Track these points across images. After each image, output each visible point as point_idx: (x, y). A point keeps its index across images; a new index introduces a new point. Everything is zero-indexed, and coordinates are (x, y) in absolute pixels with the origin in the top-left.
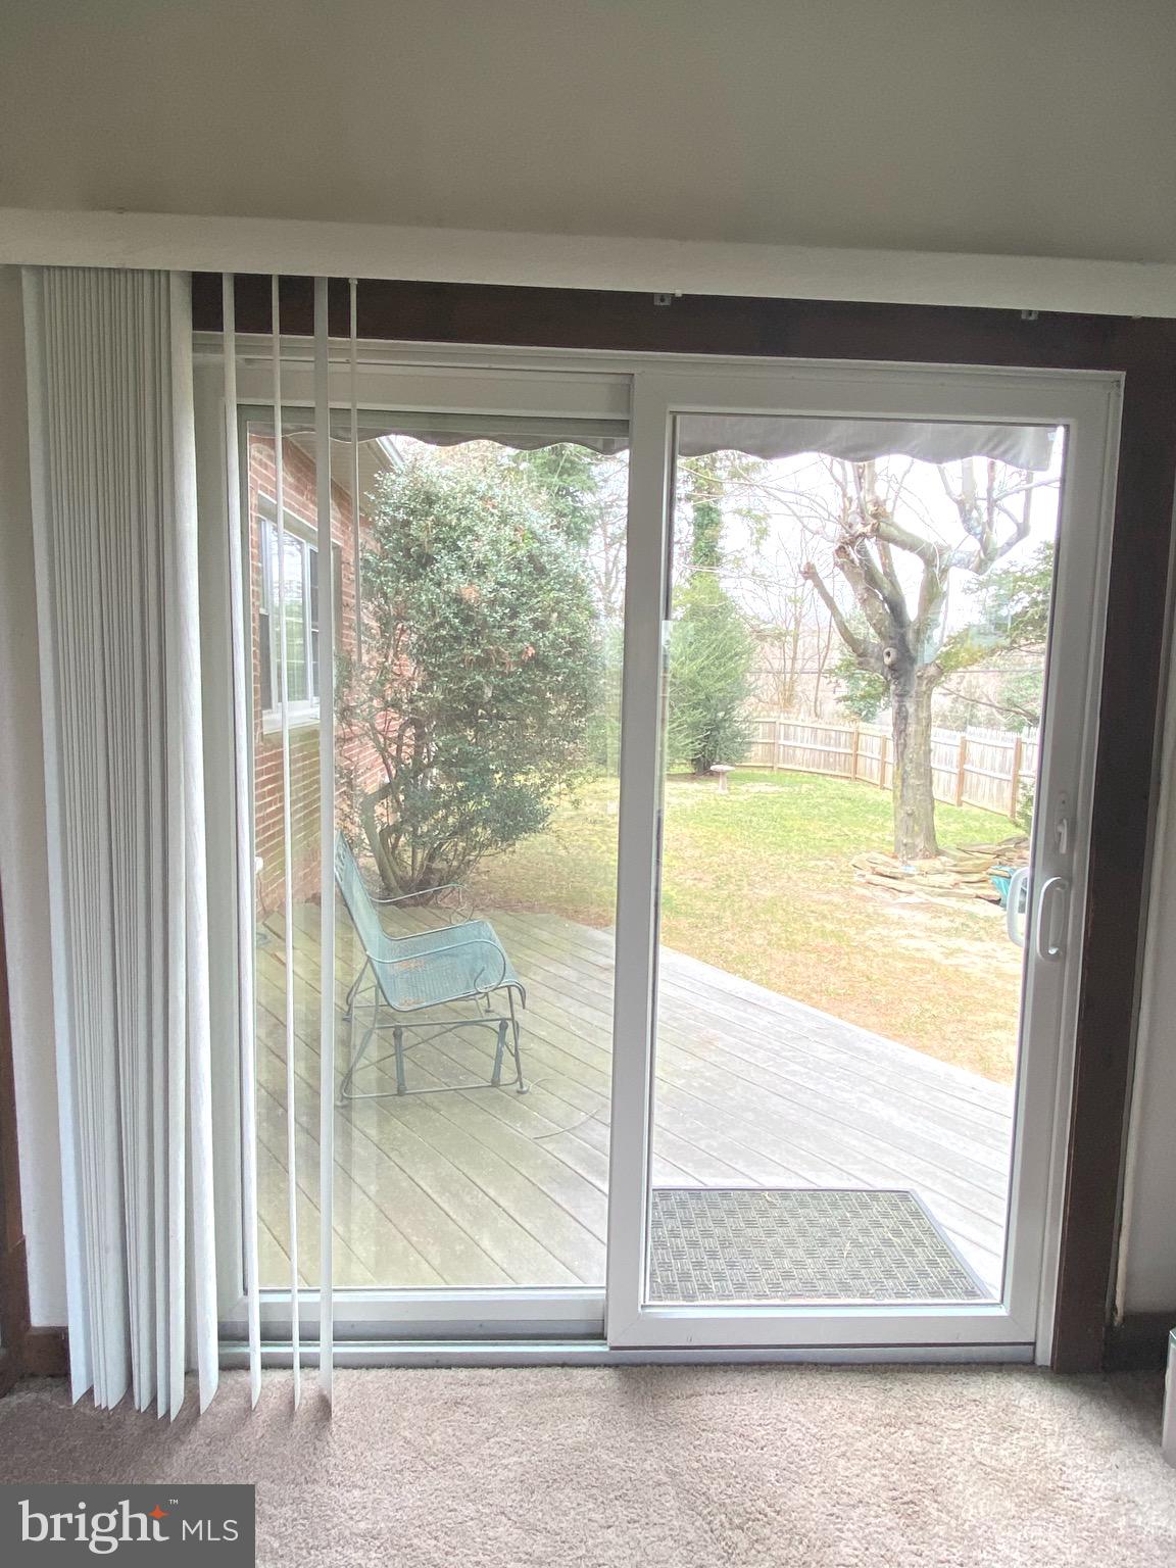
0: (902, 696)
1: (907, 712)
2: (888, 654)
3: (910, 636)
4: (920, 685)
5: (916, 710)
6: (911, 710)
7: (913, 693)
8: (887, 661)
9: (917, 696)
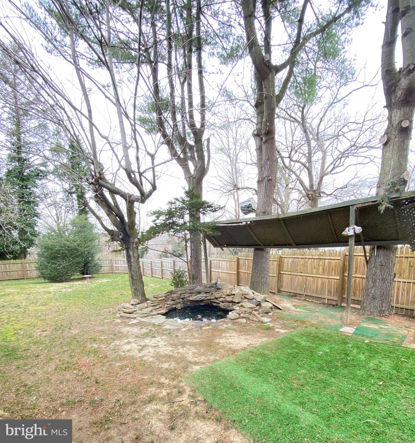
0: (127, 249)
1: (130, 254)
2: (120, 234)
3: (127, 228)
4: (133, 245)
5: (133, 254)
6: (131, 254)
7: (131, 248)
8: (121, 237)
9: (133, 249)
